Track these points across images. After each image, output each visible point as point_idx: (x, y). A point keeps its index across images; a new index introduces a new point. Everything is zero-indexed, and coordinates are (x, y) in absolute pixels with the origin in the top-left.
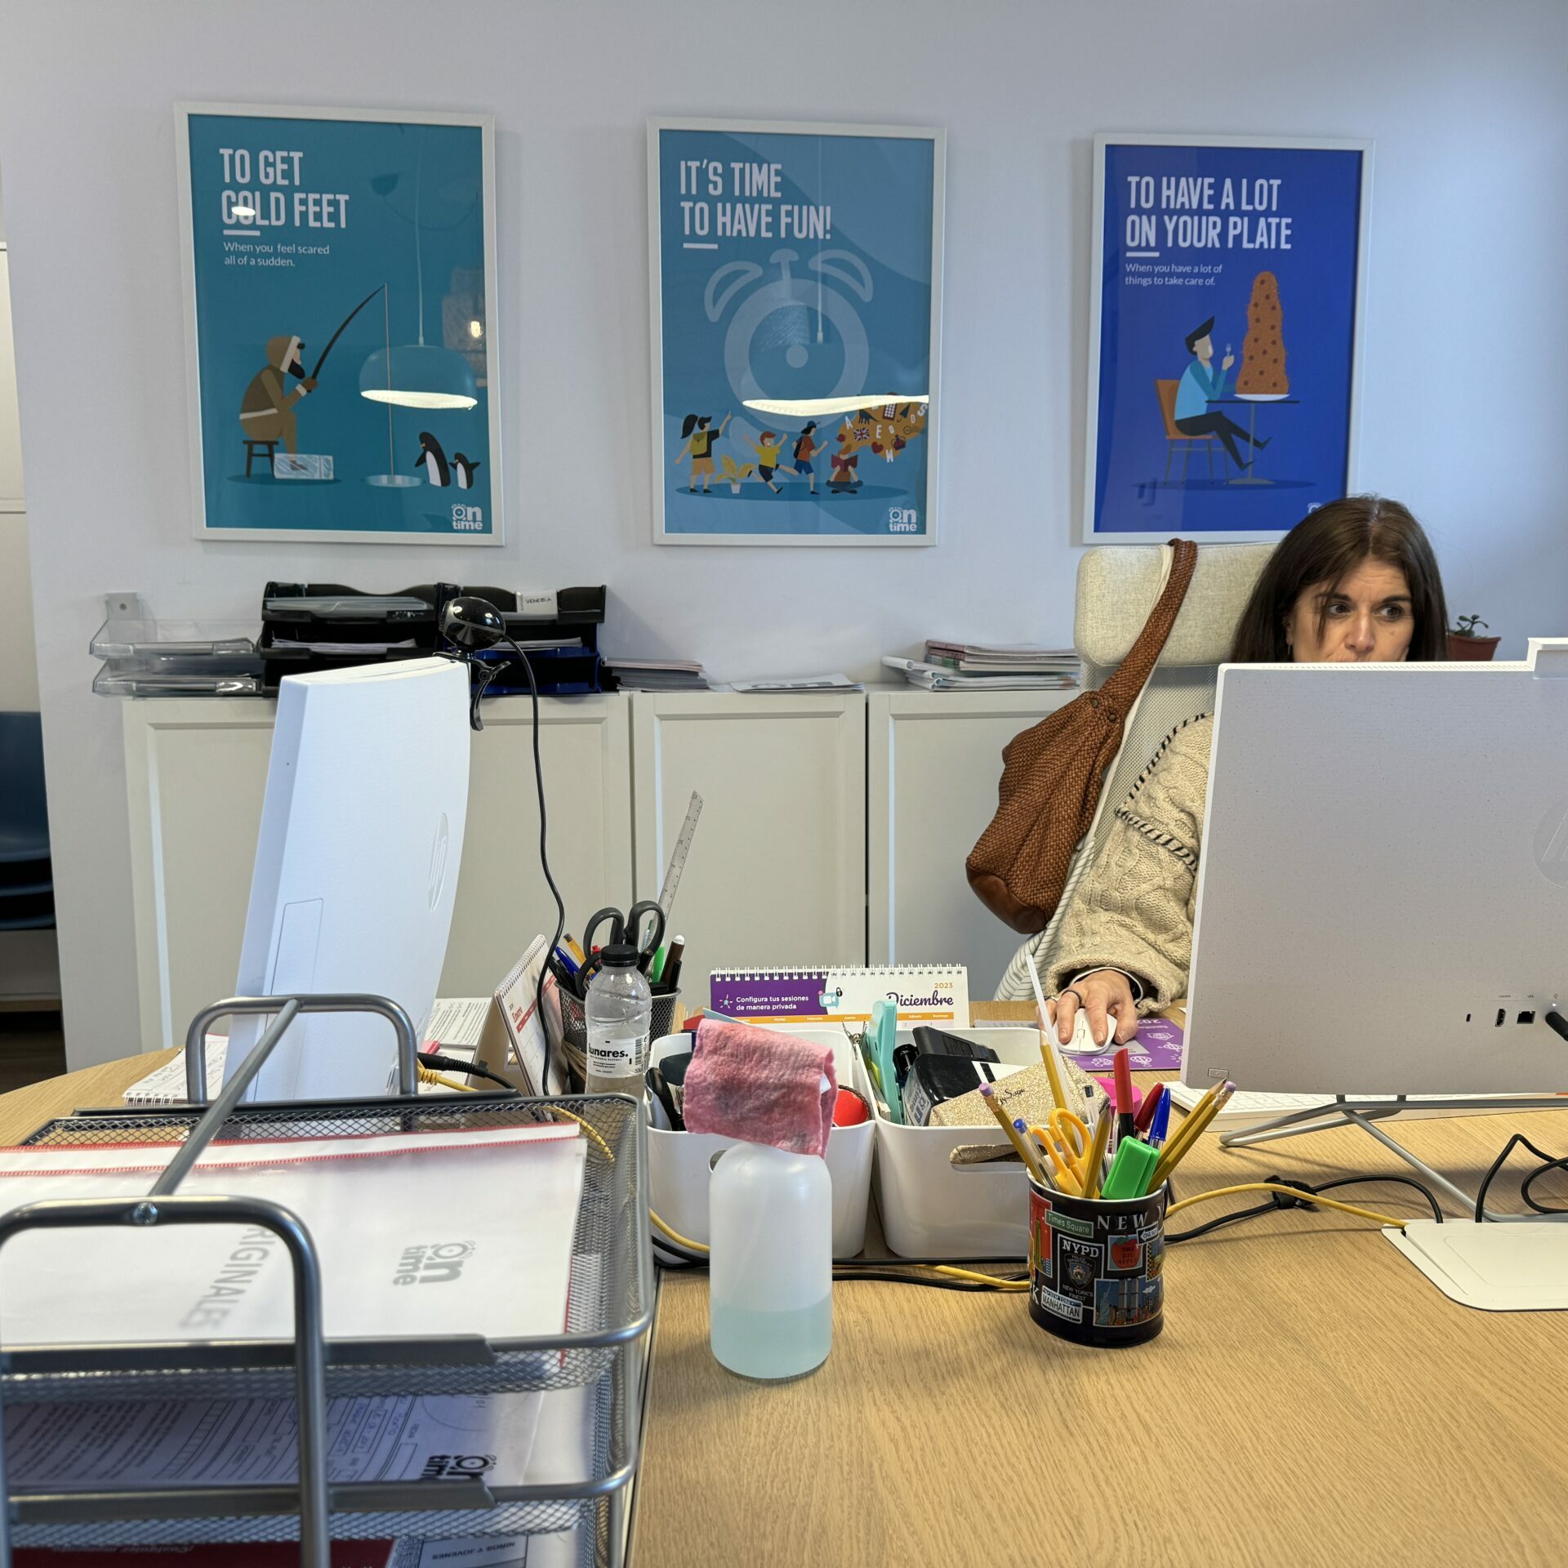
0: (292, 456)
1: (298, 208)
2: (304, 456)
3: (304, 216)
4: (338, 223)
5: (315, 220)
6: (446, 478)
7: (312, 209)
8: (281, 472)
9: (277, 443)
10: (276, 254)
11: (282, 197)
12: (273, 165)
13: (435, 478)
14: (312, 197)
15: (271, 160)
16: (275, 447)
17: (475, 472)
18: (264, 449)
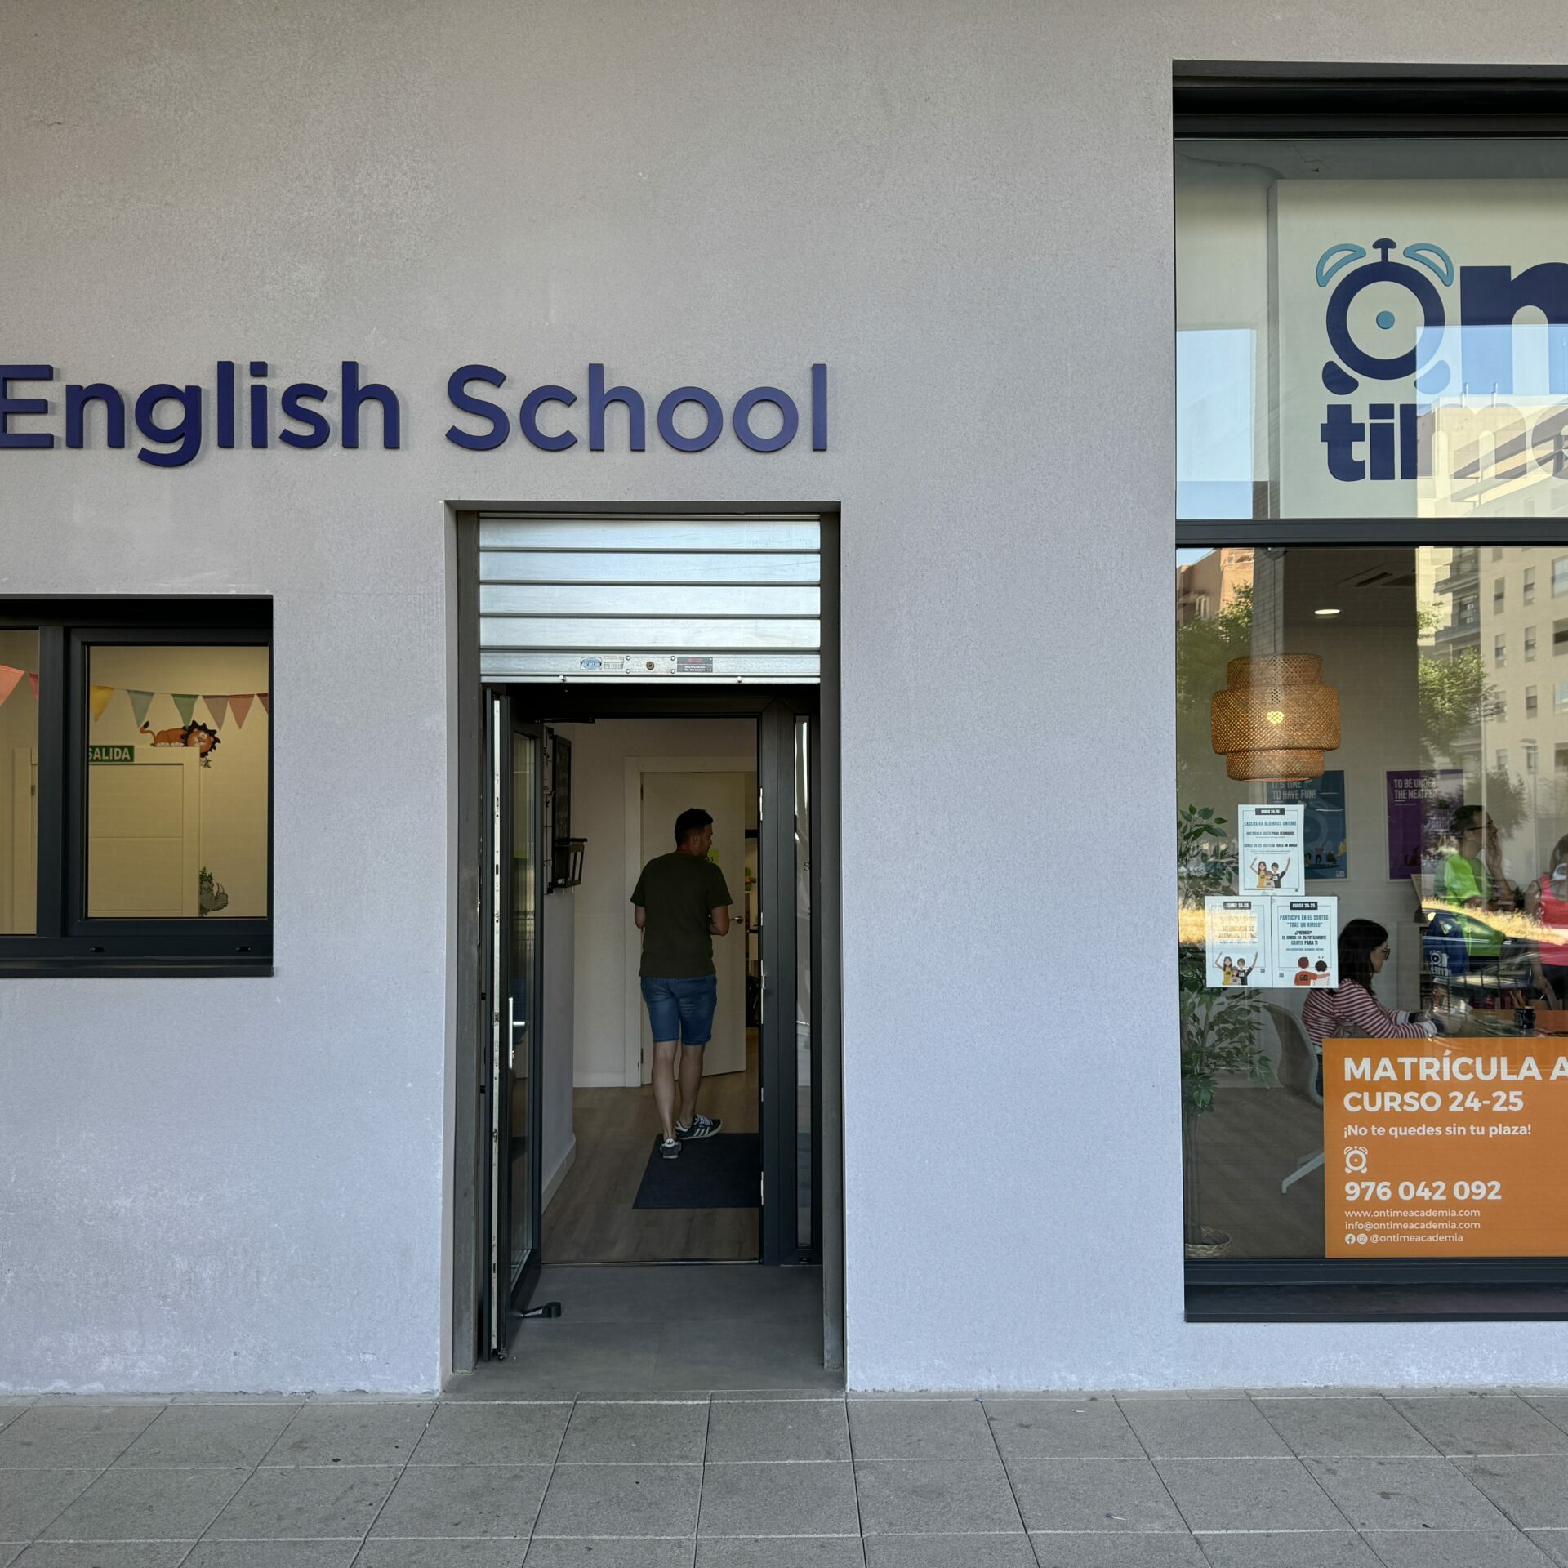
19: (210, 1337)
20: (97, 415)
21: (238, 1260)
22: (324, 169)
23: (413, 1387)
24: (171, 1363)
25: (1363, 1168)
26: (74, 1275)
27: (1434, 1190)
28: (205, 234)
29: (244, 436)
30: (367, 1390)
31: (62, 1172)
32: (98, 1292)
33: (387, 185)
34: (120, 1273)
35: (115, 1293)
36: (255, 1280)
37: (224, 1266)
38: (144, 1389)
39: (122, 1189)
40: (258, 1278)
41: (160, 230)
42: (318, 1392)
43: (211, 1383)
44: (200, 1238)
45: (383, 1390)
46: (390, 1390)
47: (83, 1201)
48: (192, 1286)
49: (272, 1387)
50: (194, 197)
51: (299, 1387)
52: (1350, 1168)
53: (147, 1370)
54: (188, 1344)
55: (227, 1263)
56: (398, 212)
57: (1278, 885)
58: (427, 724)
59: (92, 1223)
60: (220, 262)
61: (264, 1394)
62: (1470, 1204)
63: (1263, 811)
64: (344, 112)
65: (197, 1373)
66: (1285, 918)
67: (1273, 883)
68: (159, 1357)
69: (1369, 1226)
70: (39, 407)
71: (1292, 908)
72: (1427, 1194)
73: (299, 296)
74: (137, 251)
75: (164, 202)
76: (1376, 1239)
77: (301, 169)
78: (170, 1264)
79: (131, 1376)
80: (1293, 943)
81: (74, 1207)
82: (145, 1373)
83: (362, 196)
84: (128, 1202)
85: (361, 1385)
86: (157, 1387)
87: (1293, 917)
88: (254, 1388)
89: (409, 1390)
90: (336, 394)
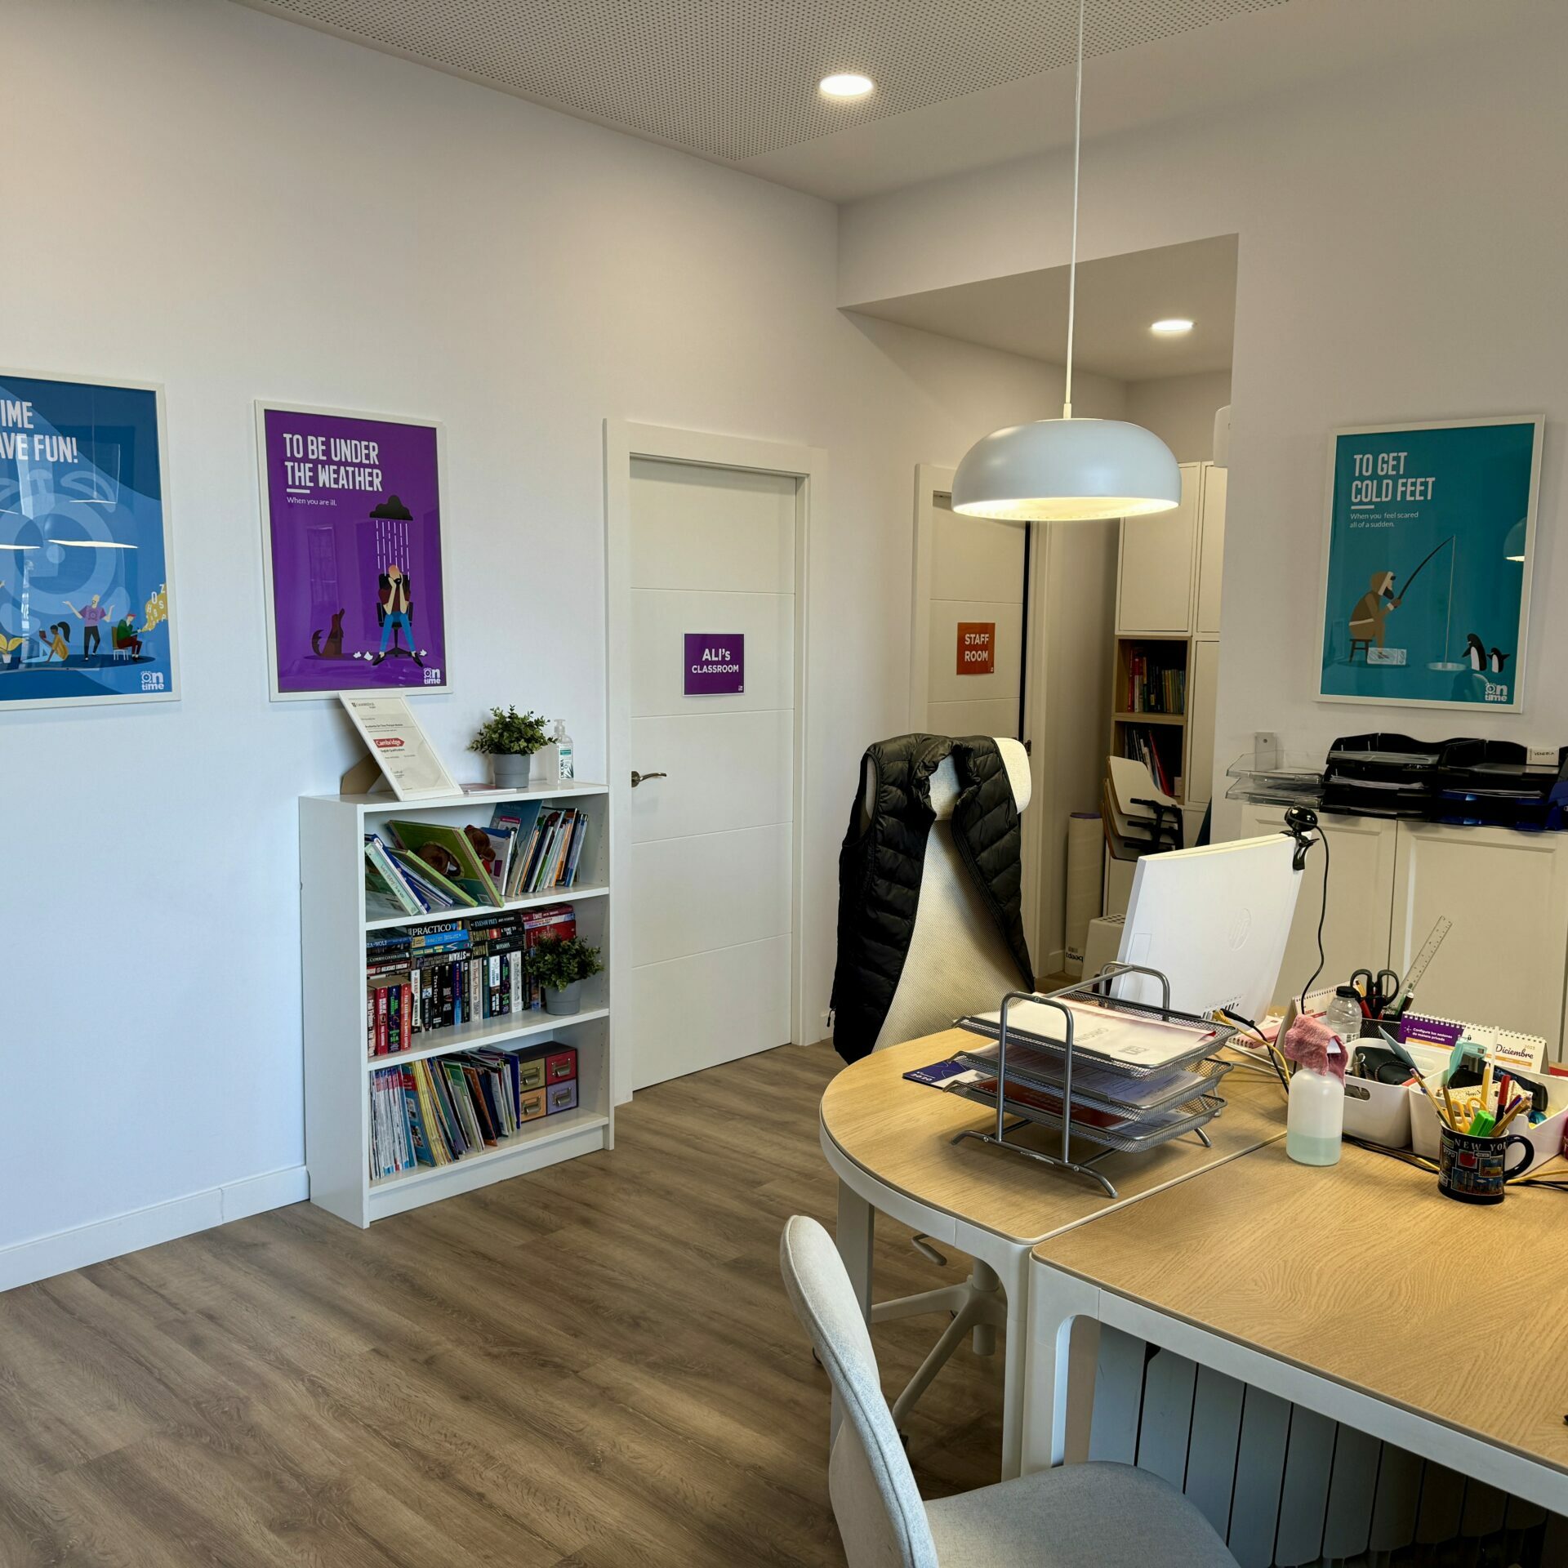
0: (1380, 649)
1: (1400, 489)
2: (1388, 649)
3: (1404, 493)
4: (1426, 496)
5: (1411, 496)
6: (1484, 665)
7: (1410, 488)
8: (1371, 659)
9: (1371, 641)
10: (1383, 520)
11: (1390, 482)
12: (1387, 462)
13: (1475, 664)
14: (1410, 481)
15: (1386, 459)
16: (1370, 643)
17: (1506, 661)
18: (1362, 645)
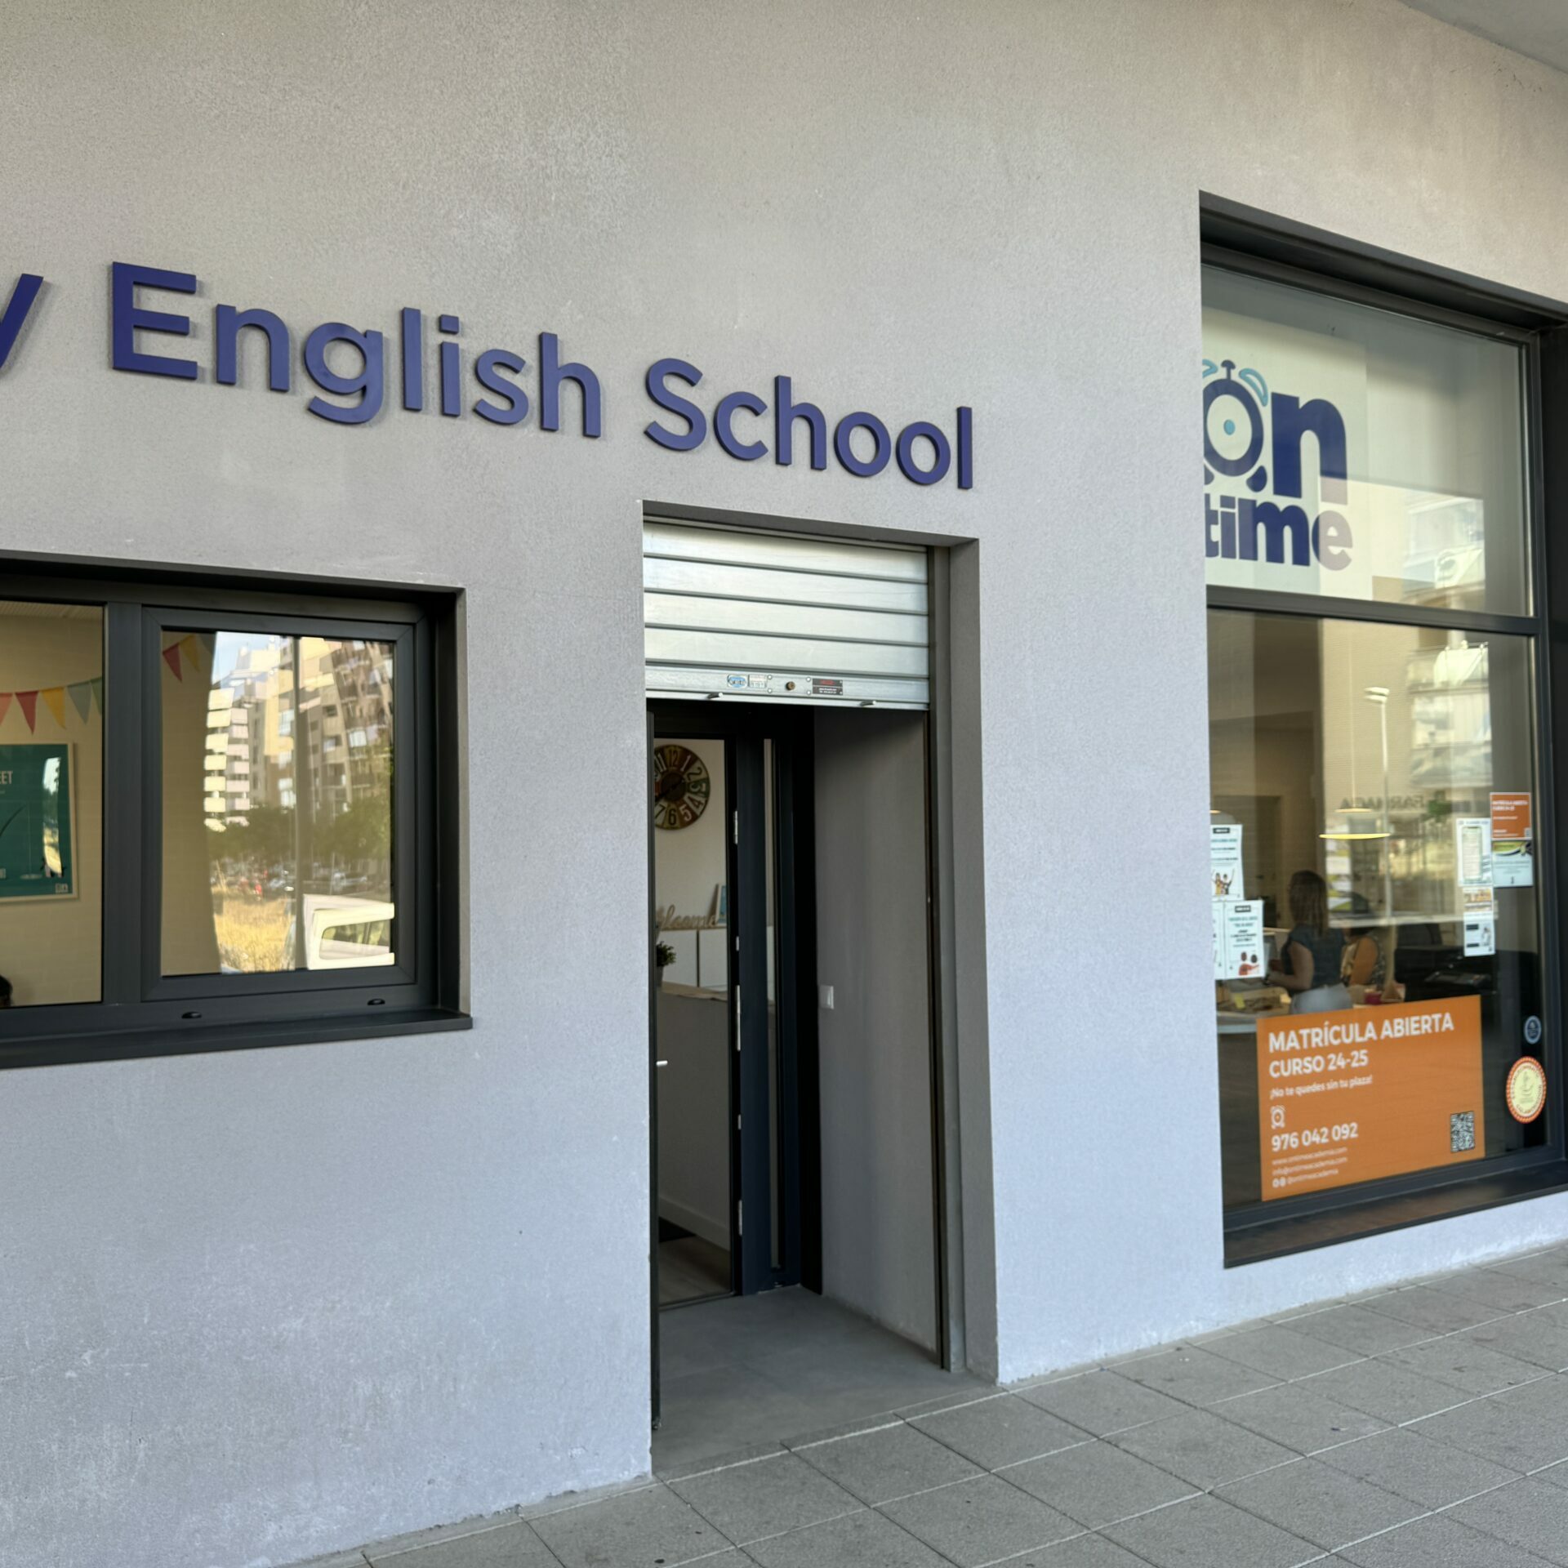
19: (400, 1469)
20: (253, 348)
21: (431, 1370)
22: (516, 109)
23: (623, 1474)
24: (354, 1512)
25: (1281, 1124)
26: (230, 1429)
27: (1321, 1135)
28: (383, 154)
29: (431, 400)
30: (577, 1490)
31: (213, 1301)
32: (262, 1444)
33: (581, 145)
34: (289, 1414)
35: (283, 1440)
36: (452, 1390)
37: (416, 1380)
38: (322, 1551)
39: (291, 1308)
40: (455, 1387)
41: (329, 137)
42: (523, 1504)
43: (402, 1524)
44: (386, 1352)
45: (593, 1485)
46: (600, 1483)
47: (240, 1332)
48: (377, 1412)
49: (472, 1512)
50: (370, 107)
51: (502, 1505)
52: (1275, 1125)
53: (324, 1527)
54: (374, 1484)
55: (418, 1377)
56: (593, 176)
57: (1227, 892)
58: (627, 742)
59: (253, 1358)
60: (400, 189)
61: (462, 1522)
62: (1341, 1143)
63: (1218, 831)
64: (536, 52)
65: (385, 1515)
66: (1232, 919)
67: (1224, 891)
68: (338, 1508)
69: (1286, 1171)
70: (177, 326)
71: (1237, 911)
72: (1317, 1139)
73: (489, 247)
74: (300, 156)
75: (333, 104)
76: (1291, 1180)
77: (490, 104)
78: (351, 1390)
79: (303, 1540)
80: (1238, 940)
81: (229, 1342)
82: (322, 1532)
83: (555, 150)
84: (297, 1324)
85: (569, 1485)
86: (337, 1545)
87: (1238, 919)
88: (451, 1517)
89: (619, 1478)
90: (531, 367)
